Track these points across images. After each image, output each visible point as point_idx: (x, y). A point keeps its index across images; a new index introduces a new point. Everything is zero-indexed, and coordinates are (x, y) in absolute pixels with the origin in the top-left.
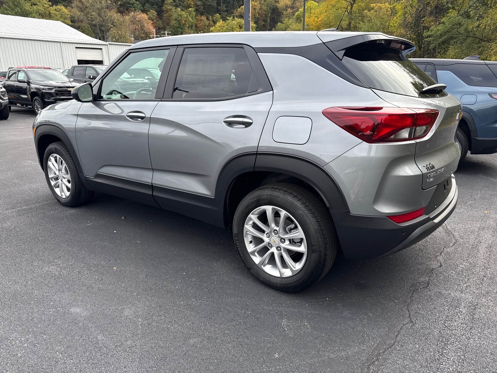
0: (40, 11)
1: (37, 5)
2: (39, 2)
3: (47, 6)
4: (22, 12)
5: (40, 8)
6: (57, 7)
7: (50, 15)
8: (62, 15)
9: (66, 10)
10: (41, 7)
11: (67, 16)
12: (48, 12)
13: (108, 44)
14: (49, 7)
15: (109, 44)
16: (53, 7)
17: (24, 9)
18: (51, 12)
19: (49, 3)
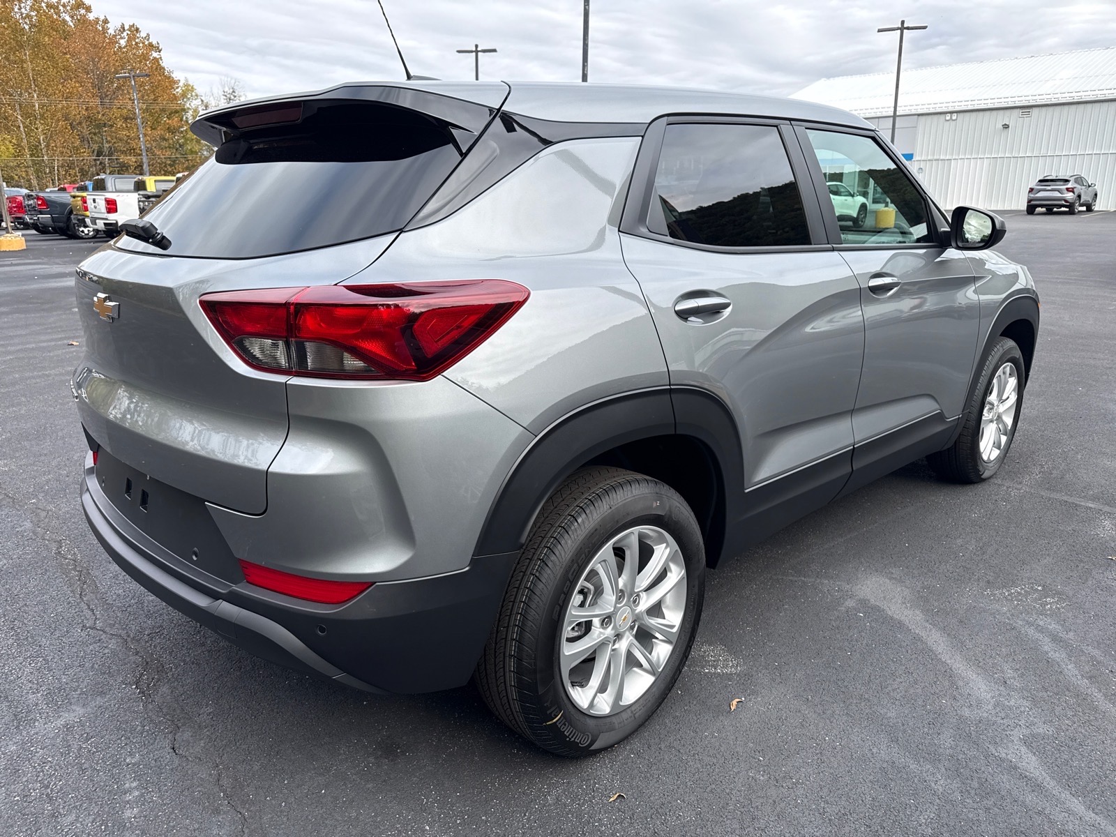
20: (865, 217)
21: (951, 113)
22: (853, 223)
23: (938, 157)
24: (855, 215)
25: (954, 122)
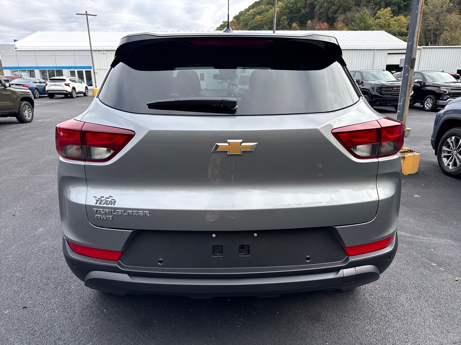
0: (381, 24)
1: (380, 18)
2: (382, 16)
3: (389, 18)
4: (365, 26)
5: (381, 21)
6: (397, 17)
7: (390, 26)
8: (400, 24)
9: (405, 19)
10: (383, 20)
11: (404, 25)
12: (387, 24)
13: (421, 48)
14: (390, 18)
15: (423, 48)
16: (394, 18)
17: (368, 23)
18: (391, 23)
19: (391, 15)
20: (88, 92)
21: (103, 51)
22: (84, 95)
23: (102, 68)
24: (84, 92)
25: (105, 55)
